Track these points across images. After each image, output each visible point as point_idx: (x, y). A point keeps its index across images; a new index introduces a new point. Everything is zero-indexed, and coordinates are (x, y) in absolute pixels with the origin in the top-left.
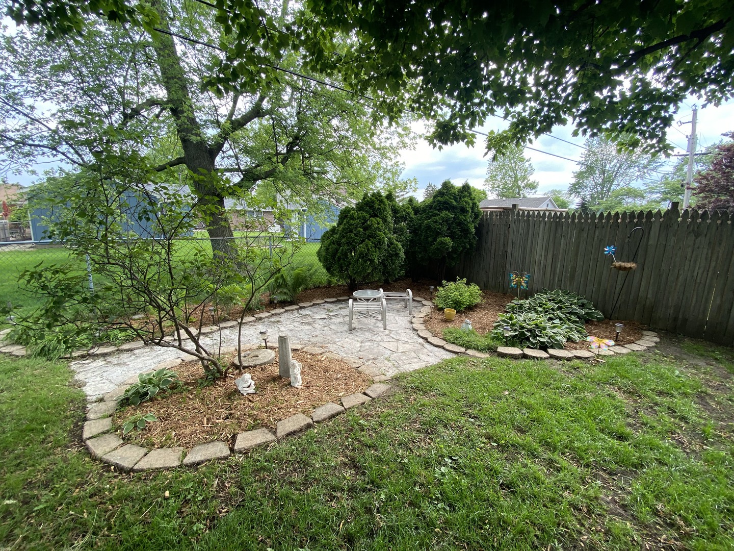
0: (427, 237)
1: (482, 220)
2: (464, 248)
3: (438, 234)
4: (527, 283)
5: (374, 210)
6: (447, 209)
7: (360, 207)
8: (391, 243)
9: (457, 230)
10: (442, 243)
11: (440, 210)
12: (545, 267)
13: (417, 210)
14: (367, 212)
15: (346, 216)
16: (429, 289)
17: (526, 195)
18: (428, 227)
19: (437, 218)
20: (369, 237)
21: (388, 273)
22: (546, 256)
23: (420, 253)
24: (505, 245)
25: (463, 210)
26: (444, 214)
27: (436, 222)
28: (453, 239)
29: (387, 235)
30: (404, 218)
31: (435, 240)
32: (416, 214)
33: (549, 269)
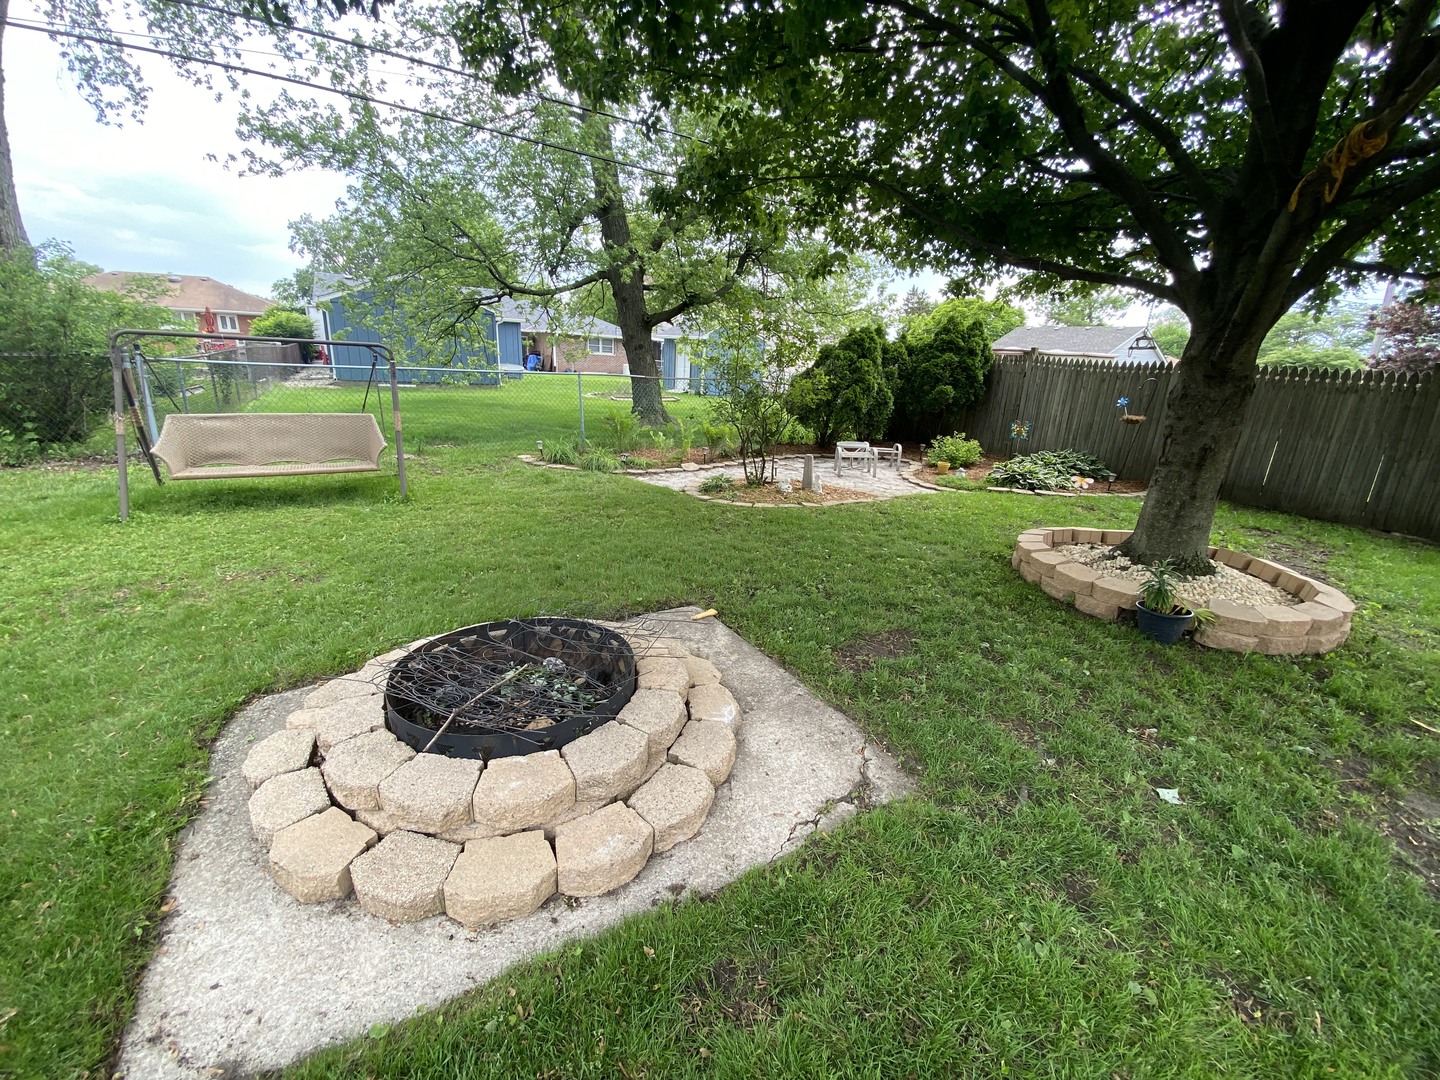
0: (922, 385)
1: (993, 366)
2: (968, 399)
3: (938, 381)
4: (1028, 432)
5: (863, 349)
6: (951, 350)
7: (845, 345)
8: (880, 390)
9: (962, 377)
10: (942, 392)
11: (943, 351)
12: (1060, 423)
13: (911, 351)
14: (854, 351)
15: (827, 357)
16: (919, 448)
17: (1106, 321)
18: (926, 371)
19: (939, 361)
20: (856, 382)
21: (872, 425)
22: (1063, 411)
23: (911, 404)
24: (1018, 398)
25: (972, 353)
26: (947, 356)
27: (936, 366)
28: (955, 388)
29: (876, 380)
30: (895, 360)
31: (933, 388)
32: (910, 355)
33: (1064, 426)
